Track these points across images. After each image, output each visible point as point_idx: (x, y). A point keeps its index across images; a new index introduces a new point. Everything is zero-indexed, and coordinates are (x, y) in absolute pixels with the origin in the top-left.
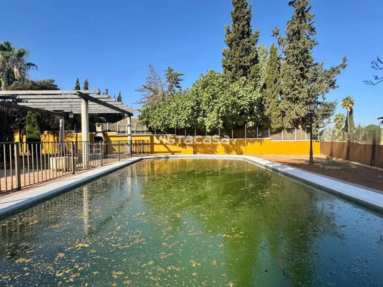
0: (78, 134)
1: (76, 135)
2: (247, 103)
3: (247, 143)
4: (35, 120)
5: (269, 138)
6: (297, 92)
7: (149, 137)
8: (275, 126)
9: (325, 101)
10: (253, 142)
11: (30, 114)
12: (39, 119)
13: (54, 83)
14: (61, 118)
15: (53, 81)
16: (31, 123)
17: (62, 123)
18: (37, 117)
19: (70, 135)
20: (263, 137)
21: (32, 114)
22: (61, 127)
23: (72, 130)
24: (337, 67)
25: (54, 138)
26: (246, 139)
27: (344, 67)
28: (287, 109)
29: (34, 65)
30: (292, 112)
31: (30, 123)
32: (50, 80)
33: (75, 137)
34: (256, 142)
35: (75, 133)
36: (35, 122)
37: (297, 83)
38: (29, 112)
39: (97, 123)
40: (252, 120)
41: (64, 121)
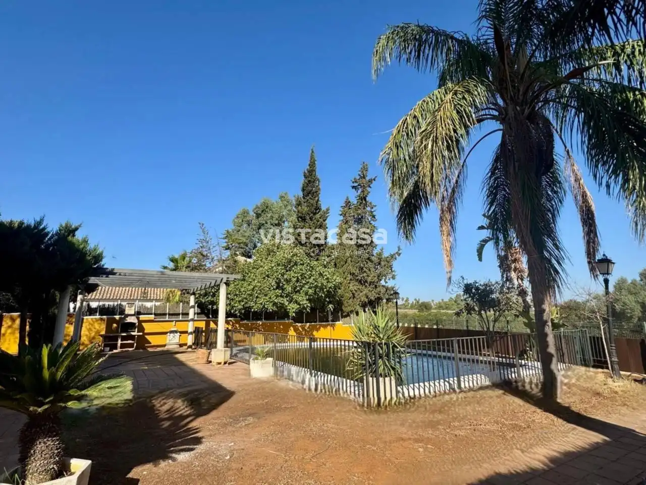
2: (333, 285)
3: (320, 328)
5: (340, 322)
6: (365, 274)
7: (204, 322)
8: (346, 309)
9: (387, 284)
10: (325, 327)
20: (334, 321)
24: (394, 254)
26: (318, 323)
27: (399, 255)
28: (356, 291)
30: (361, 294)
34: (329, 327)
37: (366, 266)
40: (330, 302)
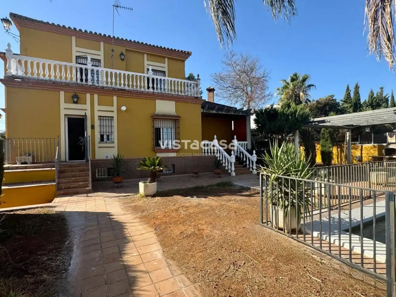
0: (363, 145)
1: (361, 147)
4: (328, 135)
11: (324, 131)
12: (331, 134)
13: (334, 98)
14: (348, 131)
15: (333, 96)
16: (325, 138)
17: (349, 135)
18: (330, 132)
19: (354, 147)
21: (326, 130)
22: (349, 140)
23: (357, 141)
25: (337, 150)
29: (313, 85)
31: (323, 138)
32: (330, 96)
33: (360, 148)
35: (360, 145)
36: (328, 137)
38: (323, 129)
39: (387, 133)
41: (351, 134)
